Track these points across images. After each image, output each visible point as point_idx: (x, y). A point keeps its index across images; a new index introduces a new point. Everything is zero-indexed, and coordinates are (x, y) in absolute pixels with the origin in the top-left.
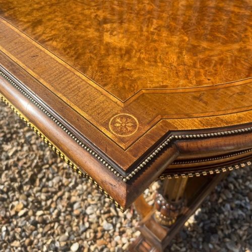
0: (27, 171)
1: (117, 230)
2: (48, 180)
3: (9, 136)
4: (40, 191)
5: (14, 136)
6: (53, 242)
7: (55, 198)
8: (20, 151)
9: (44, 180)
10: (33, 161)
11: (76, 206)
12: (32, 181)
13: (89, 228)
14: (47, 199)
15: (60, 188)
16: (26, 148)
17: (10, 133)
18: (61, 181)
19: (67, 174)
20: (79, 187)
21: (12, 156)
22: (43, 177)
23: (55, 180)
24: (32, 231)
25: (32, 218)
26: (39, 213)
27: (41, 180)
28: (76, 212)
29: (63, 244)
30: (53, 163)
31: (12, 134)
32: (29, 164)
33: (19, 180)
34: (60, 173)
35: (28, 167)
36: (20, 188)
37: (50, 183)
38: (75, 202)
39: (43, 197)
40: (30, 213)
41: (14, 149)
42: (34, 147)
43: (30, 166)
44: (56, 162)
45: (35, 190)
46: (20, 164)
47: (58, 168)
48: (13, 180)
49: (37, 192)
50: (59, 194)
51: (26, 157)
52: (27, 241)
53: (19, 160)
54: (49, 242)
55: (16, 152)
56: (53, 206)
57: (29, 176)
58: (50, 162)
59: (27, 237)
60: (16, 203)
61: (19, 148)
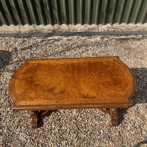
1: (104, 121)
2: (81, 125)
6: (97, 135)
7: (87, 127)
9: (81, 126)
11: (93, 125)
13: (100, 126)
14: (86, 129)
15: (85, 125)
18: (84, 123)
20: (89, 121)
22: (80, 126)
23: (83, 124)
24: (91, 137)
25: (88, 135)
26: (88, 133)
27: (80, 127)
28: (94, 126)
29: (99, 133)
36: (78, 133)
37: (83, 126)
38: (92, 124)
39: (85, 129)
40: (87, 134)
41: (65, 127)
44: (78, 121)
45: (81, 130)
47: (80, 121)
50: (87, 126)
52: (92, 139)
54: (96, 135)
56: (89, 129)
59: (91, 139)
60: (81, 136)
61: (66, 126)
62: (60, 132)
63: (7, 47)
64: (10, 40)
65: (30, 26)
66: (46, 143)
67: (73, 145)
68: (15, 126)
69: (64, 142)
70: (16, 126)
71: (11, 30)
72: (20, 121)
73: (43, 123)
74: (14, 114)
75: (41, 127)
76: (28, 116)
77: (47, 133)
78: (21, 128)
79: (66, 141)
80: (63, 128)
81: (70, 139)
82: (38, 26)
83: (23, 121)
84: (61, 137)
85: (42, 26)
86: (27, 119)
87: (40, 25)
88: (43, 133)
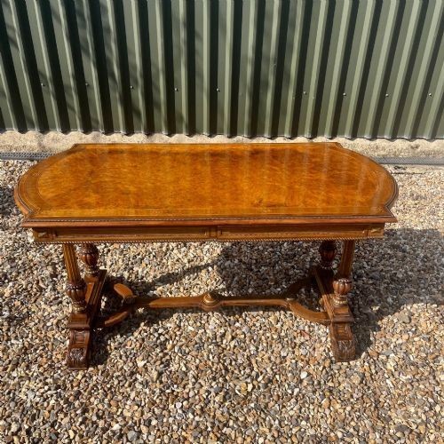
1: (311, 350)
2: (236, 361)
3: (164, 360)
6: (289, 385)
7: (255, 365)
9: (233, 363)
11: (273, 359)
13: (297, 361)
14: (252, 370)
15: (249, 360)
18: (243, 355)
20: (261, 348)
21: (187, 369)
22: (231, 362)
23: (240, 357)
24: (269, 391)
25: (261, 385)
26: (261, 378)
27: (231, 365)
28: (278, 362)
29: (295, 381)
30: (223, 351)
34: (236, 352)
36: (226, 380)
37: (240, 362)
39: (248, 371)
40: (255, 383)
41: (182, 365)
44: (224, 349)
45: (236, 372)
47: (230, 350)
50: (253, 362)
52: (275, 398)
54: (286, 386)
56: (261, 369)
59: (271, 396)
60: (238, 387)
61: (185, 362)
62: (164, 379)
63: (11, 180)
64: (21, 167)
65: (84, 135)
67: (209, 415)
68: (7, 361)
69: (179, 405)
70: (10, 361)
71: (28, 143)
72: (26, 349)
73: (107, 354)
74: (8, 330)
75: (100, 367)
76: (56, 337)
78: (28, 367)
79: (185, 403)
81: (197, 398)
82: (108, 137)
83: (36, 350)
85: (119, 135)
86: (53, 344)
87: (114, 135)
88: (106, 383)
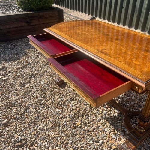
0: (81, 112)
1: (118, 139)
2: (89, 116)
3: (73, 99)
4: (86, 120)
5: (75, 99)
6: (92, 138)
7: (92, 123)
8: (77, 105)
9: (87, 116)
10: (82, 109)
12: (83, 116)
13: (106, 136)
14: (89, 123)
15: (93, 121)
16: (79, 104)
17: (73, 97)
19: (96, 115)
20: (101, 121)
21: (74, 106)
23: (92, 117)
24: (84, 133)
25: (84, 128)
26: (86, 127)
28: (100, 130)
29: (96, 139)
30: (90, 111)
31: (74, 98)
32: (81, 109)
33: (78, 114)
34: (93, 115)
35: (81, 111)
36: (78, 118)
37: (90, 118)
38: (100, 126)
39: (87, 122)
40: (83, 126)
41: (75, 104)
42: (82, 104)
43: (82, 110)
44: (91, 111)
46: (78, 109)
48: (76, 114)
49: (85, 120)
51: (80, 107)
52: (82, 136)
53: (77, 108)
55: (76, 105)
56: (91, 126)
57: (81, 114)
58: (89, 110)
59: (82, 135)
60: (77, 122)
61: (77, 104)
62: (66, 103)
66: (48, 98)
69: (59, 111)
75: (60, 88)
77: (59, 94)
78: (50, 77)
80: (72, 102)
81: (65, 114)
84: (63, 106)
88: (56, 92)
